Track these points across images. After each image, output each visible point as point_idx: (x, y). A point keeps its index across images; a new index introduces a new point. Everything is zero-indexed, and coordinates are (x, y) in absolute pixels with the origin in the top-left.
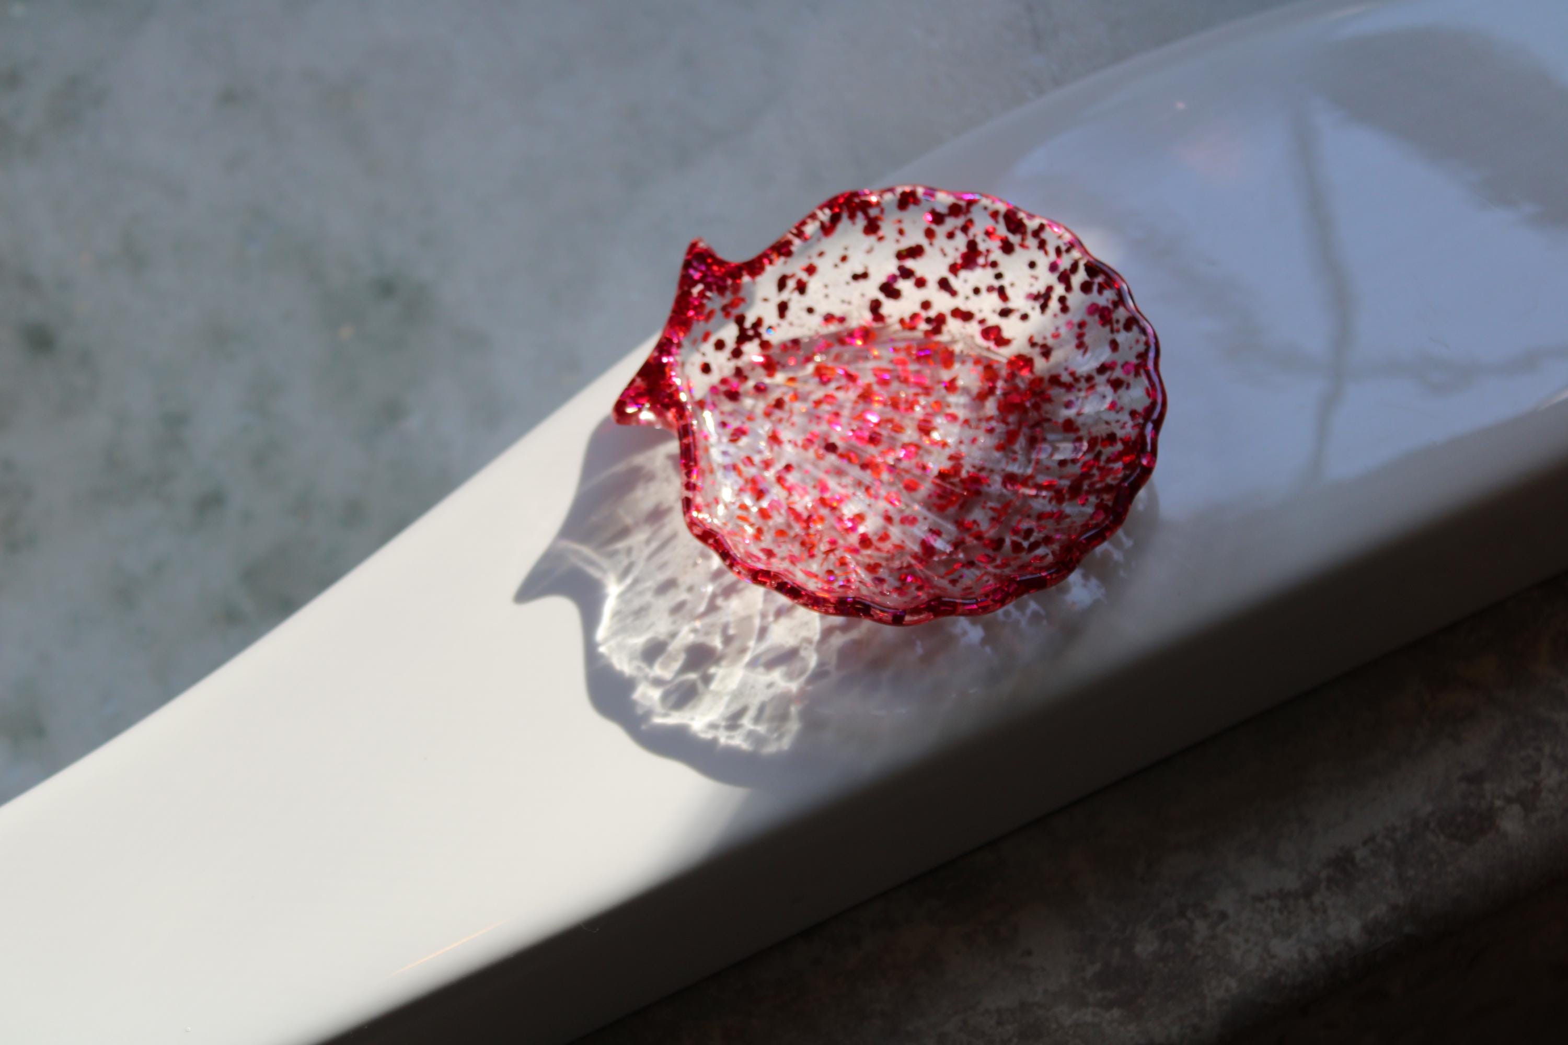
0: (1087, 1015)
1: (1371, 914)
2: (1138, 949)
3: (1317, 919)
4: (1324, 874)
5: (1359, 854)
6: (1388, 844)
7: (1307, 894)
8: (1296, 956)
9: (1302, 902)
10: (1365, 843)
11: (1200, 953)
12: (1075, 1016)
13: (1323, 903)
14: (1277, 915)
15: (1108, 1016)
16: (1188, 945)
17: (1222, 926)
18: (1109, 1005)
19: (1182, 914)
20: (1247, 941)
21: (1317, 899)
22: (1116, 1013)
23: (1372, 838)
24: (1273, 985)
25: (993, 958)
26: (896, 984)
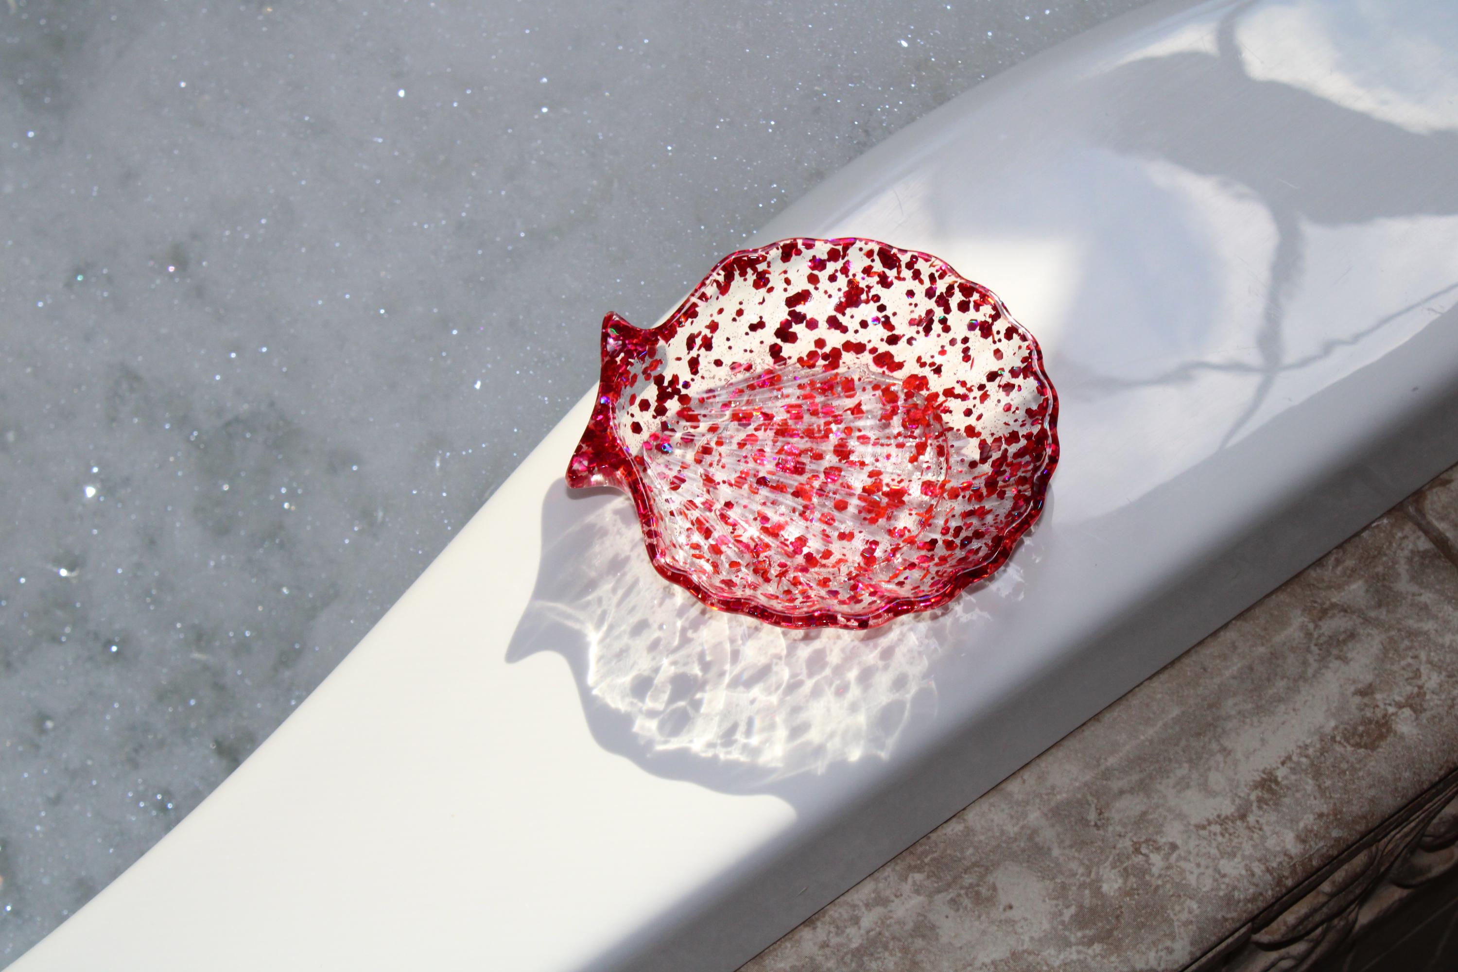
0: (1072, 954)
1: (1301, 825)
2: (1105, 888)
3: (1255, 836)
4: (1253, 797)
5: (1281, 773)
6: (1304, 760)
7: (1243, 817)
8: (1244, 872)
9: (1239, 823)
10: (1283, 763)
11: (1160, 882)
12: (1062, 957)
13: (1257, 822)
14: (1220, 839)
15: (1090, 952)
16: (1147, 877)
17: (1174, 856)
18: (1090, 942)
19: (1137, 851)
20: (1198, 865)
21: (1251, 819)
22: (1097, 947)
23: (1289, 758)
24: (1229, 901)
25: (979, 917)
26: (899, 955)
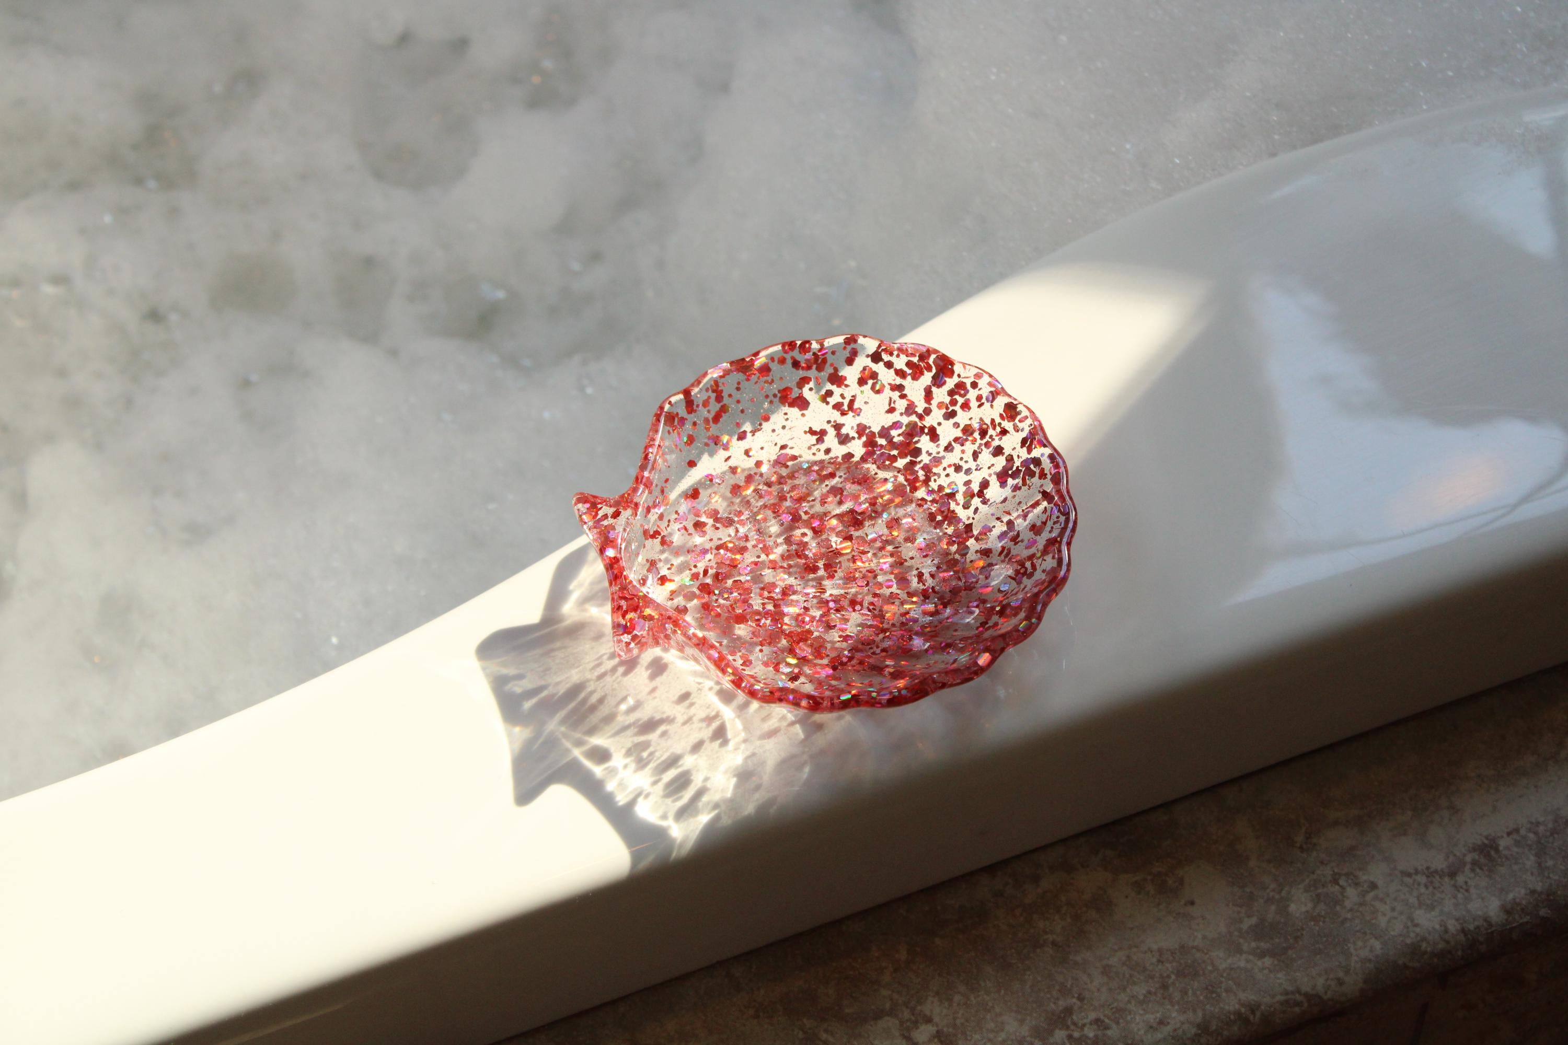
0: (1241, 962)
1: (1511, 896)
2: (1292, 907)
3: (1460, 896)
4: (1469, 858)
5: (1503, 843)
6: (1531, 836)
7: (1452, 875)
8: (1437, 927)
9: (1446, 879)
10: (1509, 834)
11: (1349, 916)
12: (1229, 961)
13: (1466, 883)
14: (1423, 890)
15: (1259, 963)
16: (1338, 908)
17: (1372, 894)
18: (1262, 955)
19: (1335, 881)
20: (1393, 909)
21: (1460, 879)
22: (1268, 961)
23: (1517, 830)
24: (1415, 950)
25: (1159, 904)
26: (1069, 920)
